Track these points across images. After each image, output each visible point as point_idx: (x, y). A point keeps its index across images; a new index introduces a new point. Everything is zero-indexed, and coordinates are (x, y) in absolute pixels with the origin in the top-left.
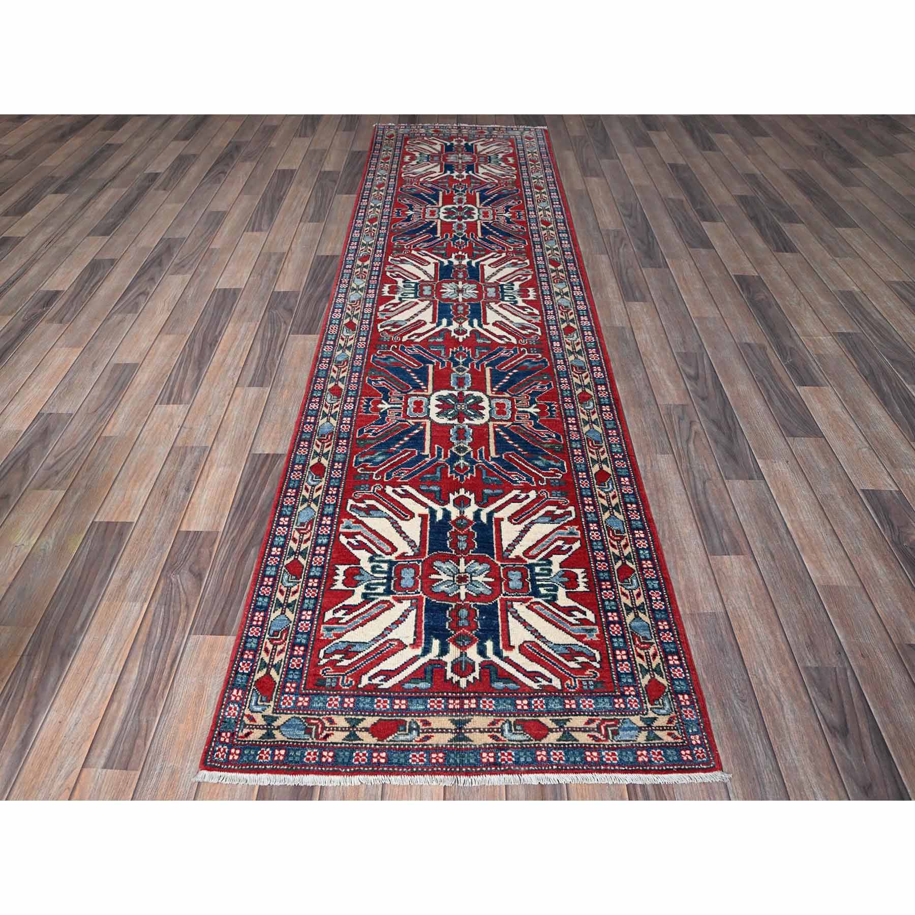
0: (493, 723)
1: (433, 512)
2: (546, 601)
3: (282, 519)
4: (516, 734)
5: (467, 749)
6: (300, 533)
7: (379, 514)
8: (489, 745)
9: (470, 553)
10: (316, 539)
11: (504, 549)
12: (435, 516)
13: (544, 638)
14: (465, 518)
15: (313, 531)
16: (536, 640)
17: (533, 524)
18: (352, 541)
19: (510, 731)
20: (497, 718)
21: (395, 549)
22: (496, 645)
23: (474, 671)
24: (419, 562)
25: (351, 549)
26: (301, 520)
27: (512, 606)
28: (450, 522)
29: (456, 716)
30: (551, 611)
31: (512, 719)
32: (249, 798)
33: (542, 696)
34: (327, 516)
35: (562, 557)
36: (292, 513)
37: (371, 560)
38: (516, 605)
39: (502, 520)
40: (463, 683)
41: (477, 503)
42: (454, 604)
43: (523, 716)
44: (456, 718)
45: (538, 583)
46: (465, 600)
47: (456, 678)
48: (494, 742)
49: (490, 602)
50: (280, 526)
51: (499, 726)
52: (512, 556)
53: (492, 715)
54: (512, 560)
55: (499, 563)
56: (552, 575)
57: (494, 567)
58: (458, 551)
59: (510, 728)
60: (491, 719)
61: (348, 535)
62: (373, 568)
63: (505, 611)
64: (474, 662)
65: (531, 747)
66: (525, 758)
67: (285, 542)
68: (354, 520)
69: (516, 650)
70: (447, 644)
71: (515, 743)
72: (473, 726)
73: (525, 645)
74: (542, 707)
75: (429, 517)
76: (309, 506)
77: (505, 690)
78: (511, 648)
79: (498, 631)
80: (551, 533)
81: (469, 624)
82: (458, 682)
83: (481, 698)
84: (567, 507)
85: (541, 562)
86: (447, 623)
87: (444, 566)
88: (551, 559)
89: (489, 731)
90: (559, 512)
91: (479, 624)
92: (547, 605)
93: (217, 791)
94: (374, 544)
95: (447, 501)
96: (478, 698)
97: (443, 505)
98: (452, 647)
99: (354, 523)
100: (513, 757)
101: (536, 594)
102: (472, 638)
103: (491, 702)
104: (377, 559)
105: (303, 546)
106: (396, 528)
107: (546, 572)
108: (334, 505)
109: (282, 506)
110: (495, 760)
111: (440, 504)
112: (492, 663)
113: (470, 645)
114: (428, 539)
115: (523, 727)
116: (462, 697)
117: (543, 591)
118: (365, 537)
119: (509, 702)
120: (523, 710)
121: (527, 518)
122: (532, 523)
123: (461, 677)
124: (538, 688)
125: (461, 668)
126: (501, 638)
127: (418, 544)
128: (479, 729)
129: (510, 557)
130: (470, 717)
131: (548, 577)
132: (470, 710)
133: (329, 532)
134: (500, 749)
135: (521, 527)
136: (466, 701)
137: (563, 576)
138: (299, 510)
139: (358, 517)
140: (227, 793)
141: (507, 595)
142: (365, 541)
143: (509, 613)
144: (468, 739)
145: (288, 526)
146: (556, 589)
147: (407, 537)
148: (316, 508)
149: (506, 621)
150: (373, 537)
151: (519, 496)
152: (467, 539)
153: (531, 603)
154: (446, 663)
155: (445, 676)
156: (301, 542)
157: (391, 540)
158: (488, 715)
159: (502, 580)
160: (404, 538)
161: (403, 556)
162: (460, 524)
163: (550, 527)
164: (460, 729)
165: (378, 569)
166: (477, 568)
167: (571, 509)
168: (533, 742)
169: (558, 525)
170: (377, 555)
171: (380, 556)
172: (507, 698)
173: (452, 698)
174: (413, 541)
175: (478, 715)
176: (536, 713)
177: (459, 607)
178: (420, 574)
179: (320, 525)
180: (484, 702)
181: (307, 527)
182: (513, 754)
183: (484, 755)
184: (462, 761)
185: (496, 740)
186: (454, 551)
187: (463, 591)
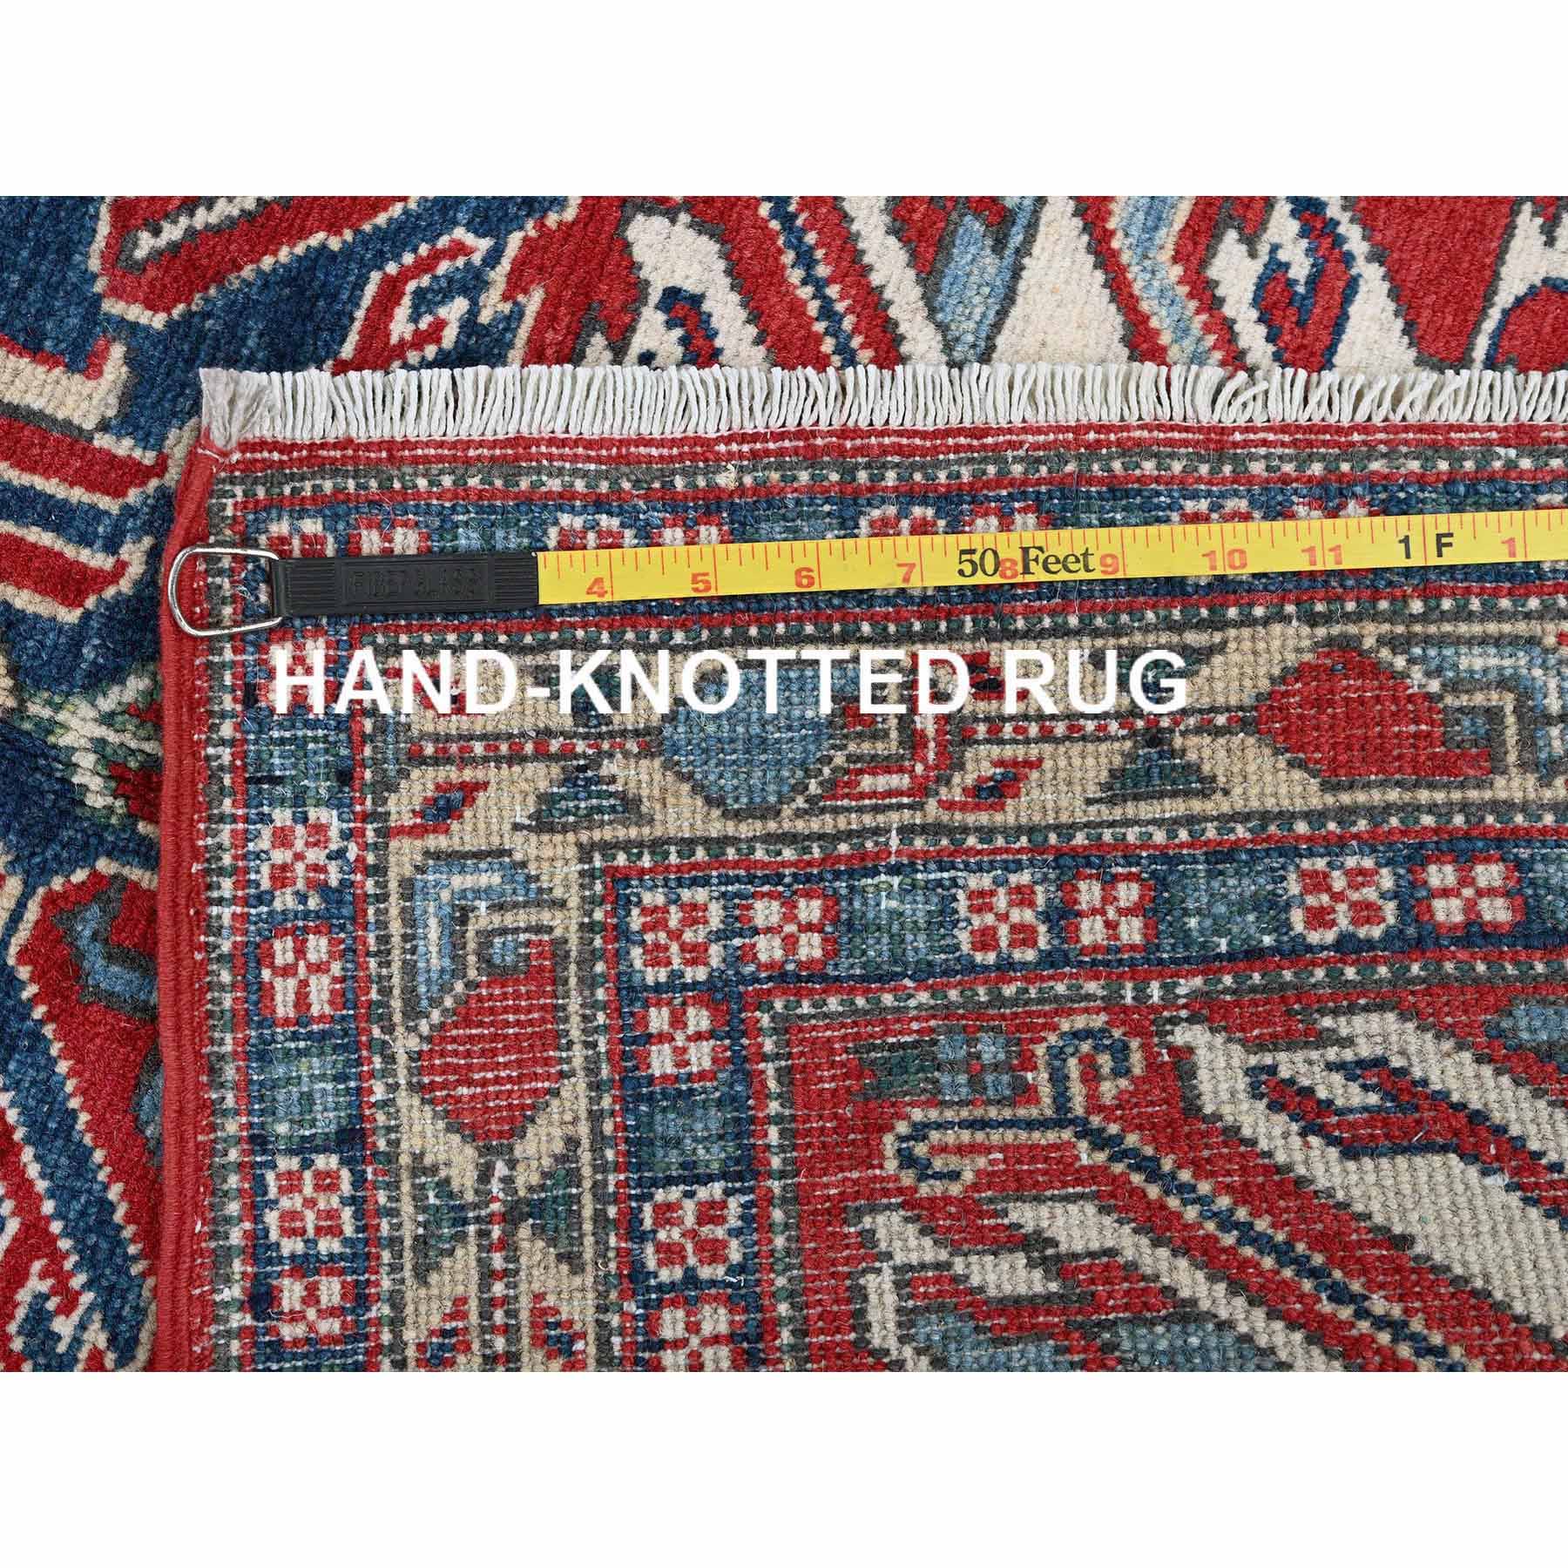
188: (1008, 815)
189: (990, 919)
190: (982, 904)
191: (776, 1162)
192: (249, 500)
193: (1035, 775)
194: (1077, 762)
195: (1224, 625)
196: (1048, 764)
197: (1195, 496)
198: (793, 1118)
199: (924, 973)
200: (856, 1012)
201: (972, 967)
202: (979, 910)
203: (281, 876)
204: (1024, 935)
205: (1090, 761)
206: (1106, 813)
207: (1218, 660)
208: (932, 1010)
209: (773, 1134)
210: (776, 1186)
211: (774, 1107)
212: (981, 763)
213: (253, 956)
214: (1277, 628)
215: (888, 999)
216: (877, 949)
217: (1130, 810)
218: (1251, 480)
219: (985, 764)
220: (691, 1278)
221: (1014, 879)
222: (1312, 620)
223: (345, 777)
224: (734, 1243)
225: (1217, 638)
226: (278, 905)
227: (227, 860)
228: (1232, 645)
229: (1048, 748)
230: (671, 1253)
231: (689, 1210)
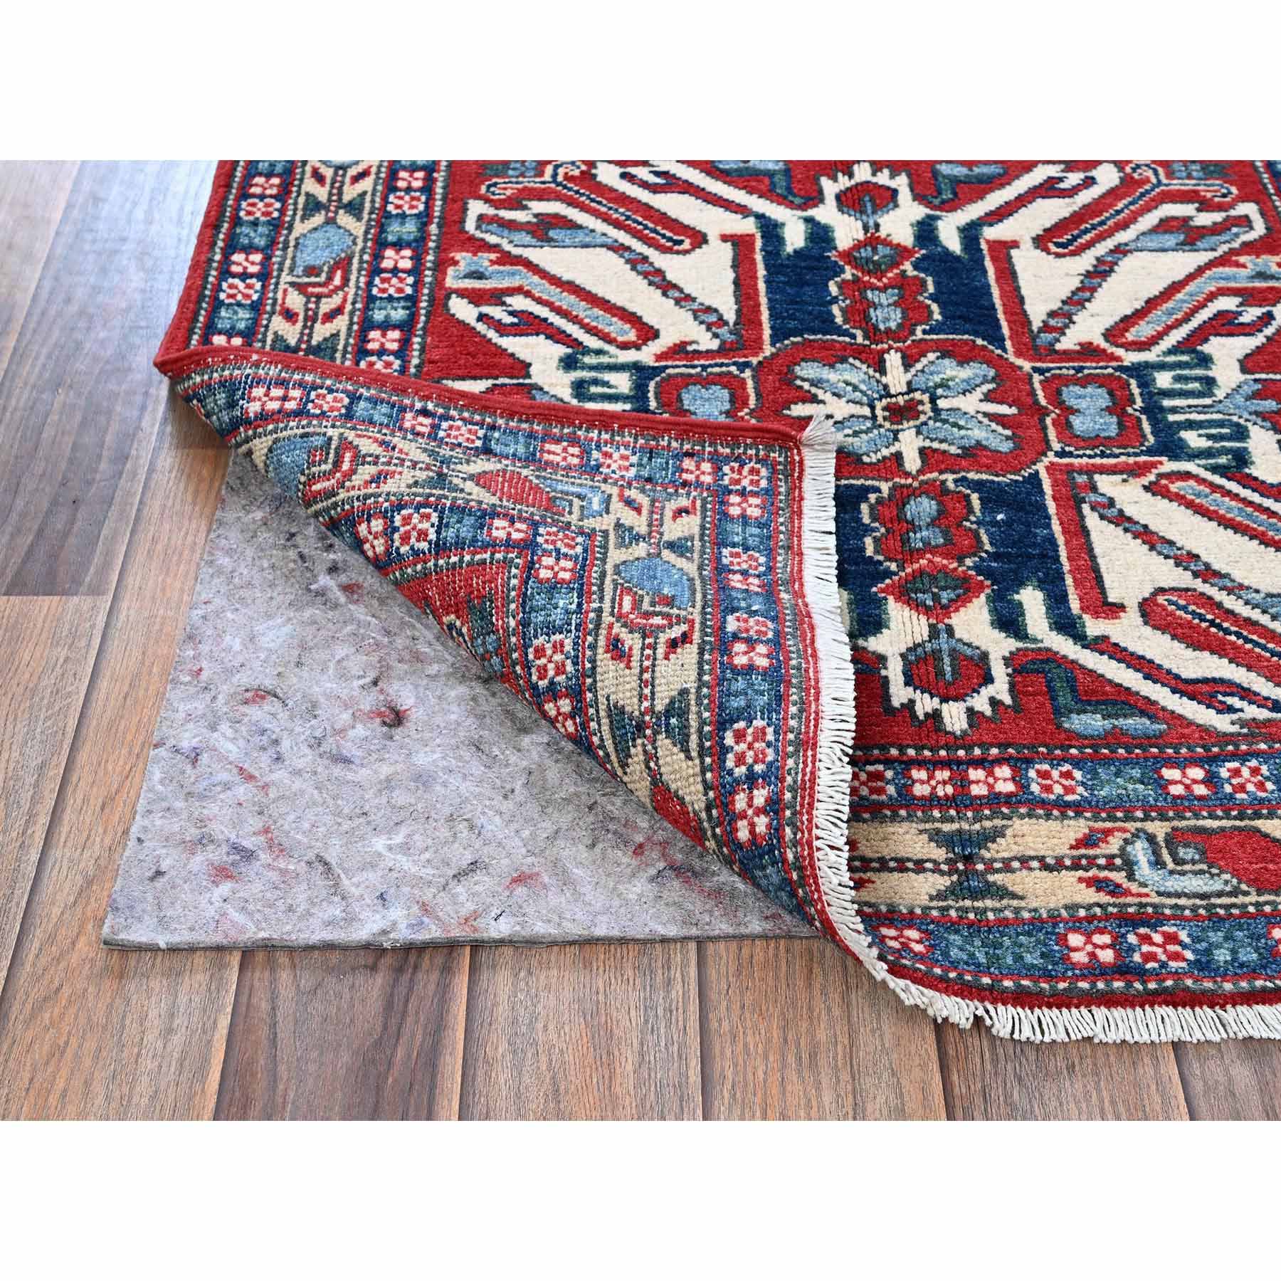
0: (1086, 841)
1: (771, 230)
2: (1214, 469)
3: (237, 257)
4: (1183, 873)
5: (1004, 922)
6: (308, 296)
7: (580, 237)
8: (1089, 907)
9: (919, 334)
10: (366, 308)
11: (1036, 324)
12: (781, 240)
13: (1227, 576)
14: (886, 242)
15: (351, 290)
16: (1199, 585)
17: (1125, 253)
18: (496, 312)
19: (1158, 863)
20: (1100, 825)
21: (648, 333)
22: (1056, 601)
23: (988, 679)
24: (743, 367)
25: (492, 334)
26: (307, 257)
27: (1094, 488)
28: (832, 255)
29: (944, 820)
30: (1236, 497)
31: (1159, 829)
32: (183, 1111)
33: (1257, 754)
34: (398, 245)
35: (1246, 344)
36: (272, 243)
37: (569, 363)
38: (1106, 484)
39: (1015, 244)
40: (955, 717)
41: (918, 197)
42: (885, 487)
43: (1197, 816)
44: (947, 827)
45: (1171, 418)
46: (920, 472)
47: (925, 704)
48: (1104, 898)
49: (1017, 472)
50: (234, 276)
51: (1114, 844)
52: (1068, 342)
53: (1079, 814)
54: (1067, 355)
55: (1027, 366)
56: (1220, 394)
57: (1005, 374)
58: (873, 333)
59: (1156, 853)
60: (1078, 827)
61: (475, 297)
62: (579, 388)
63: (1072, 500)
64: (985, 656)
65: (1245, 914)
66: (1234, 952)
67: (256, 322)
68: (493, 256)
69: (1132, 617)
70: (879, 603)
71: (1182, 901)
72: (1015, 850)
73: (1161, 599)
74: (1261, 786)
75: (759, 243)
76: (331, 221)
77: (1114, 738)
78: (1115, 610)
79: (1056, 559)
80: (1191, 277)
81: (949, 542)
82: (936, 716)
83: (1029, 762)
84: (1231, 206)
85: (1171, 359)
86: (868, 541)
87: (831, 376)
88: (1205, 348)
89: (1076, 866)
90: (1205, 219)
91: (985, 538)
92: (1217, 480)
93: (60, 1084)
94: (575, 320)
95: (816, 198)
96: (1019, 765)
97: (803, 207)
98: (896, 612)
99: (493, 262)
100: (1185, 946)
101: (1175, 449)
102: (966, 579)
103: (1068, 775)
104: (588, 360)
105: (321, 331)
106: (645, 275)
107: (1195, 386)
108: (418, 216)
109: (236, 221)
110: (1118, 955)
111: (791, 205)
112: (1051, 658)
113: (961, 601)
114: (763, 300)
115: (1203, 853)
116: (959, 762)
117: (1193, 439)
118: (539, 301)
119: (1136, 773)
120: (1190, 796)
121: (1101, 238)
122: (1121, 251)
123: (945, 700)
124: (1235, 729)
125: (941, 673)
126: (1069, 581)
127: (730, 316)
128: (1041, 859)
129: (1058, 346)
130: (998, 822)
131: (1208, 401)
132: (995, 800)
133: (409, 290)
134: (1134, 921)
135: (1086, 261)
136: (975, 774)
137: (1257, 395)
138: (295, 234)
139: (507, 247)
140: (99, 1089)
141: (1070, 455)
142: (543, 312)
143: (1086, 508)
144: (1002, 893)
145: (264, 276)
146: (1241, 433)
147: (689, 298)
148: (358, 228)
149: (1079, 532)
150: (568, 301)
151: (1061, 180)
152: (901, 297)
153: (1160, 476)
154: (882, 659)
155: (887, 697)
156: (311, 319)
157: (631, 307)
158: (1064, 816)
159: (1044, 412)
160: (678, 302)
161: (680, 350)
162: (868, 260)
163: (1186, 262)
164: (968, 859)
165: (594, 390)
166: (949, 373)
167: (1248, 209)
168: (1253, 898)
169: (1211, 255)
170: (587, 351)
171: (599, 352)
172: (1126, 762)
173: (920, 763)
174: (709, 310)
175: (1030, 816)
176: (1242, 806)
177: (902, 496)
178: (752, 402)
179: (375, 271)
180: (1044, 775)
181: (330, 279)
182: (1183, 936)
183: (1075, 940)
184: (994, 960)
185: (1112, 894)
186: (859, 333)
187: (909, 445)
188: (601, 655)
189: (549, 652)
190: (558, 647)
191: (441, 562)
192: (776, 463)
193: (622, 665)
194: (628, 687)
195: (701, 756)
196: (627, 671)
197: (776, 732)
198: (461, 567)
199: (525, 624)
200: (509, 591)
201: (526, 647)
202: (554, 646)
203: (607, 455)
204: (543, 672)
205: (628, 694)
206: (602, 707)
207: (682, 756)
208: (506, 629)
209: (454, 559)
210: (431, 564)
211: (467, 558)
212: (632, 641)
213: (574, 441)
214: (700, 787)
215: (513, 606)
216: (540, 600)
217: (605, 721)
218: (784, 760)
219: (630, 642)
220: (395, 529)
221: (569, 662)
222: (708, 809)
223: (649, 480)
224: (407, 548)
225: (694, 754)
226: (594, 452)
227: (617, 438)
228: (690, 763)
229: (637, 671)
230: (407, 519)
231: (425, 525)
